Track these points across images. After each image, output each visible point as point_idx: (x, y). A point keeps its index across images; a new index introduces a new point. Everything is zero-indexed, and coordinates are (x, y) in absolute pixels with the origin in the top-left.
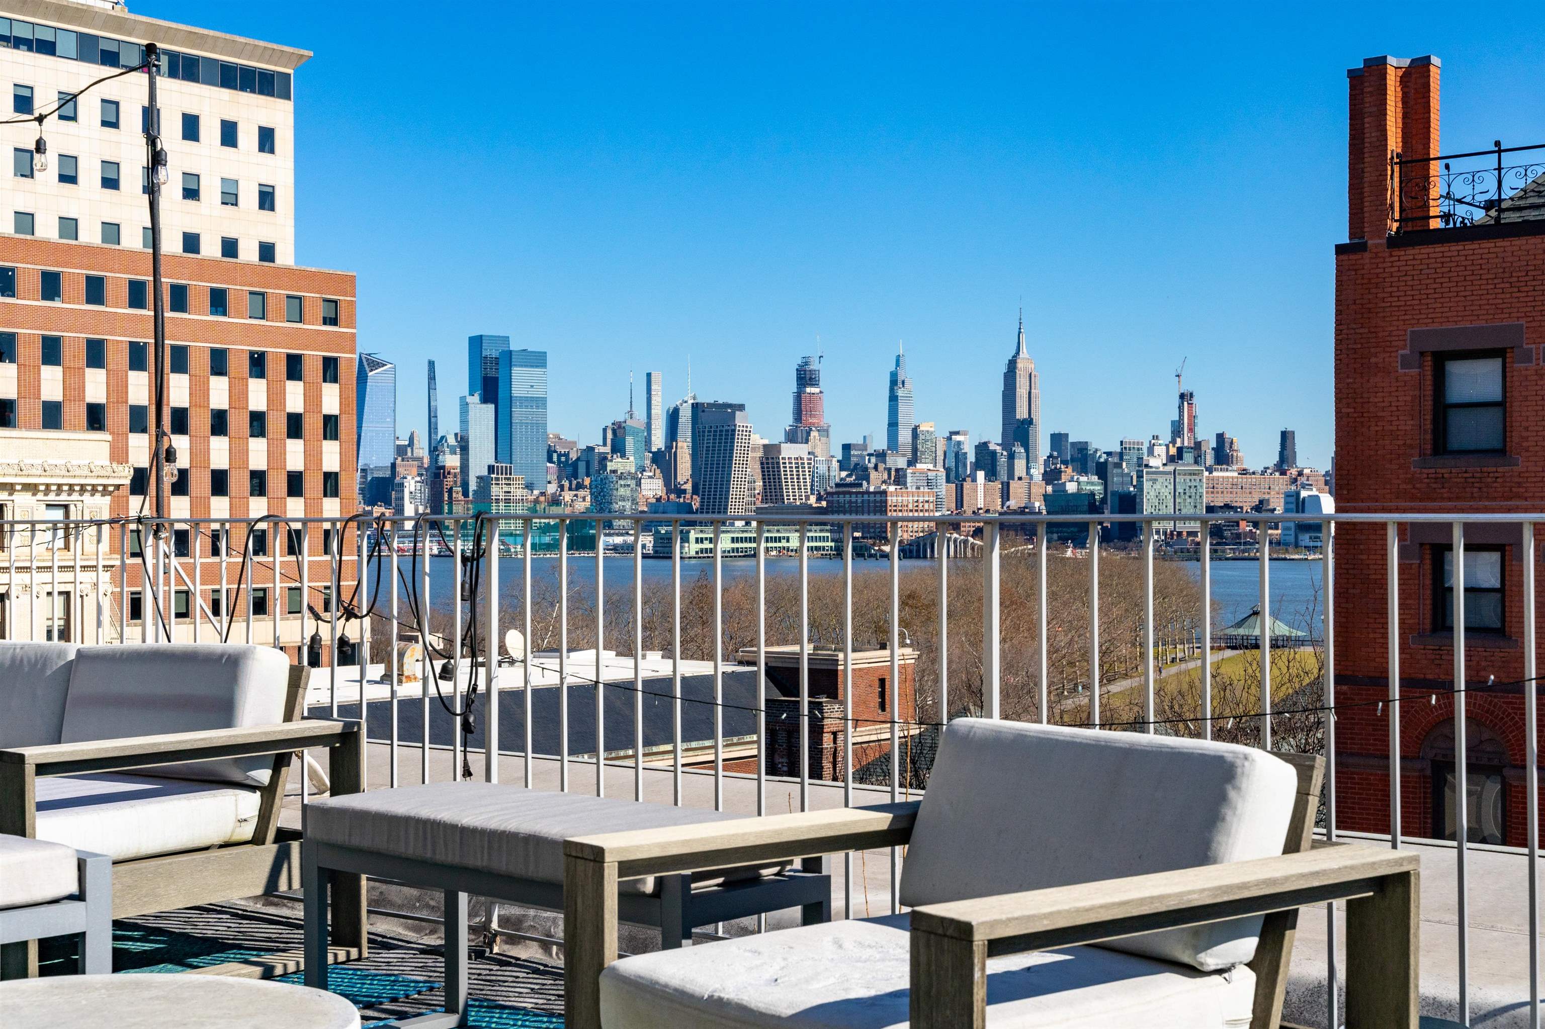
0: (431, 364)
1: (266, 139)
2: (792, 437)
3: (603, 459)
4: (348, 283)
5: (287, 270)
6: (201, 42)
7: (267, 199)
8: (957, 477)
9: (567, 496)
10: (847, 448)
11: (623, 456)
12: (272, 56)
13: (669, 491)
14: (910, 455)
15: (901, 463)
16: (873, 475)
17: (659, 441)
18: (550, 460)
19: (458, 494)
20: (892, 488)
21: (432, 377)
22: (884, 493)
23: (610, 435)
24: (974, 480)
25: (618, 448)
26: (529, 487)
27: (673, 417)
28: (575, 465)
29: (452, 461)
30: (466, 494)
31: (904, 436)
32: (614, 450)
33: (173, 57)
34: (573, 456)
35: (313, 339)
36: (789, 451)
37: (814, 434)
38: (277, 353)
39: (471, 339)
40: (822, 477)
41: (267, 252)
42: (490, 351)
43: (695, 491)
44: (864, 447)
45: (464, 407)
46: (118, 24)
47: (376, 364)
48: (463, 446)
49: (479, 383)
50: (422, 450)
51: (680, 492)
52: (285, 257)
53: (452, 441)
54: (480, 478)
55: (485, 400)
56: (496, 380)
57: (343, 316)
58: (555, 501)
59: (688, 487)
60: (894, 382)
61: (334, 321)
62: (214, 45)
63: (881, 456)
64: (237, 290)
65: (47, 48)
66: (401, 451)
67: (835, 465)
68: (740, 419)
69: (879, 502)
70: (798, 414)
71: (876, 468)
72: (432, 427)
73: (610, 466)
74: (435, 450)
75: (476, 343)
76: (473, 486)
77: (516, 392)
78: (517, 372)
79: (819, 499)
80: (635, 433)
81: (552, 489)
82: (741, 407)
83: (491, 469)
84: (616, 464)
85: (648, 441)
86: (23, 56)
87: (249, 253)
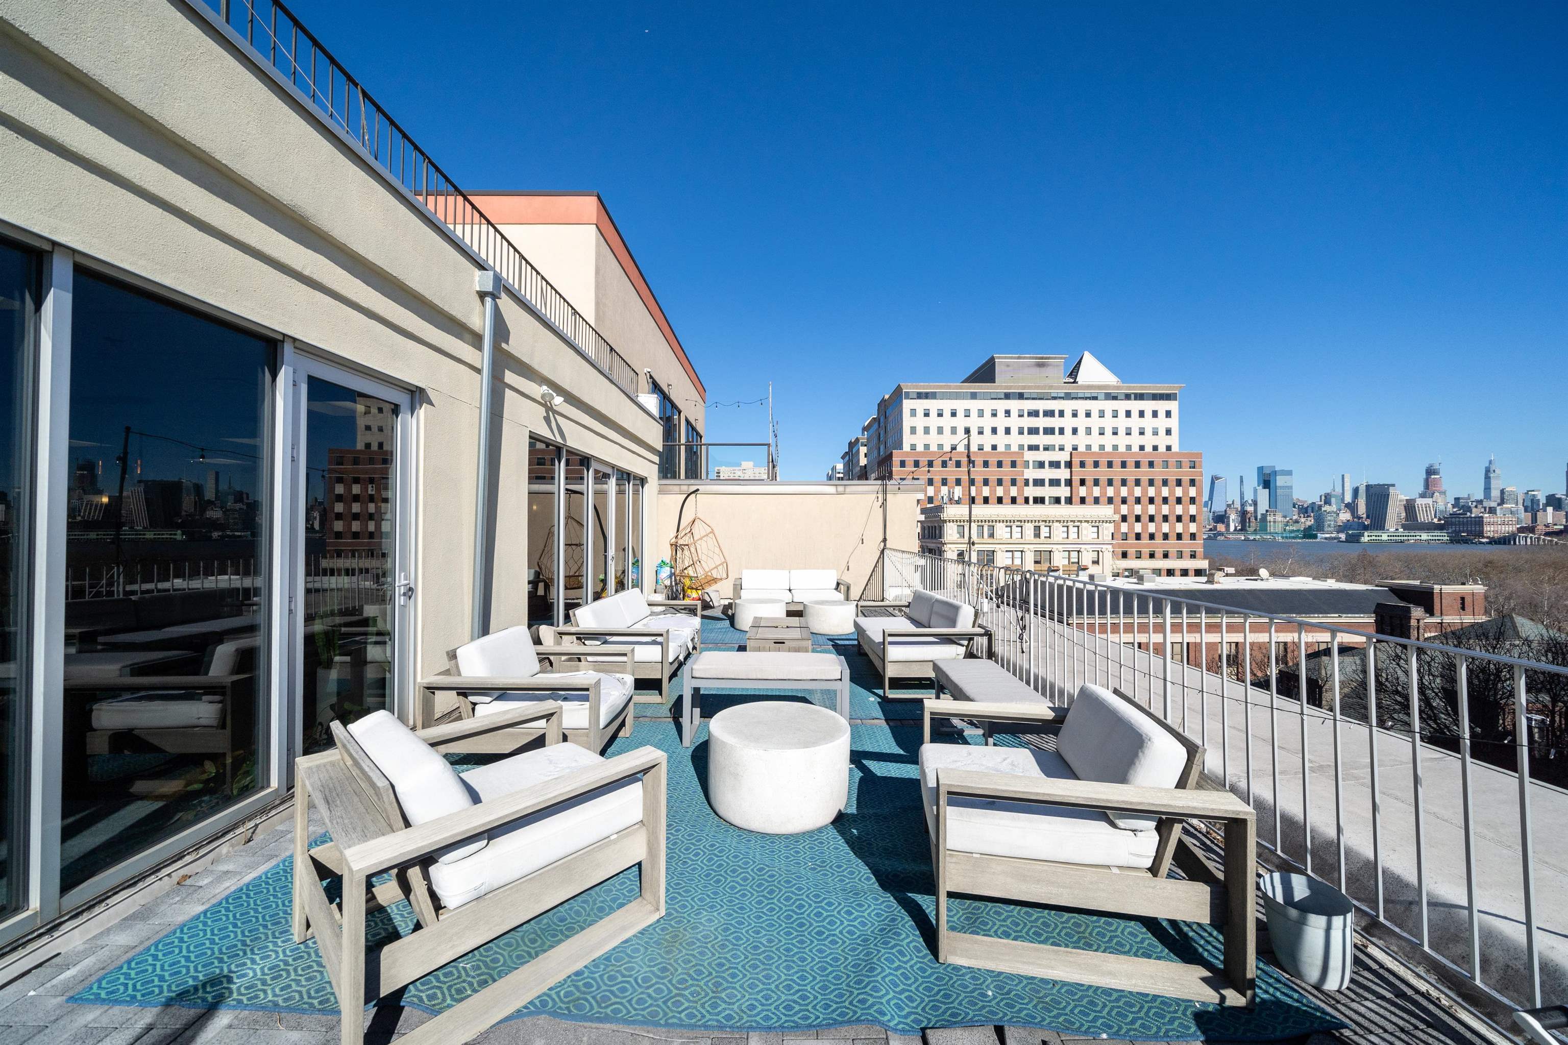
0: (1241, 477)
1: (1168, 414)
2: (1423, 496)
3: (1320, 507)
4: (1199, 455)
5: (1176, 453)
6: (1145, 388)
7: (1168, 432)
8: (1532, 509)
9: (1303, 520)
10: (1457, 499)
11: (1330, 505)
12: (1170, 388)
13: (1354, 517)
14: (1499, 501)
15: (1493, 504)
16: (1474, 510)
17: (1348, 498)
18: (1294, 507)
19: (1253, 519)
20: (1487, 515)
21: (1242, 481)
22: (1482, 517)
23: (1323, 498)
24: (1545, 511)
25: (1327, 502)
26: (1285, 517)
27: (1356, 491)
28: (1306, 508)
29: (1250, 509)
30: (1256, 519)
31: (1495, 493)
32: (1325, 503)
33: (1136, 395)
34: (1305, 506)
35: (1186, 474)
36: (1420, 502)
37: (1436, 494)
38: (1172, 479)
39: (1258, 468)
40: (1441, 512)
41: (1169, 448)
42: (1267, 471)
43: (1368, 517)
44: (1469, 498)
45: (1255, 491)
46: (1118, 388)
47: (1217, 478)
48: (1255, 503)
49: (1262, 482)
50: (1238, 505)
51: (1359, 518)
52: (1175, 448)
53: (1250, 502)
54: (1262, 514)
55: (1264, 488)
56: (1269, 481)
57: (1197, 465)
58: (1297, 522)
59: (1365, 516)
60: (1488, 471)
61: (1194, 467)
62: (1150, 388)
63: (1480, 502)
64: (1158, 461)
65: (1095, 398)
66: (1229, 506)
67: (1450, 506)
68: (1391, 490)
69: (1479, 521)
70: (1427, 485)
71: (1476, 507)
72: (1242, 497)
73: (1323, 509)
74: (1243, 505)
75: (1260, 469)
76: (1259, 517)
77: (1278, 484)
78: (1278, 478)
79: (1440, 519)
80: (1335, 496)
81: (1295, 517)
82: (1393, 485)
83: (1267, 511)
84: (1326, 508)
85: (1343, 500)
86: (1088, 402)
87: (1162, 449)
